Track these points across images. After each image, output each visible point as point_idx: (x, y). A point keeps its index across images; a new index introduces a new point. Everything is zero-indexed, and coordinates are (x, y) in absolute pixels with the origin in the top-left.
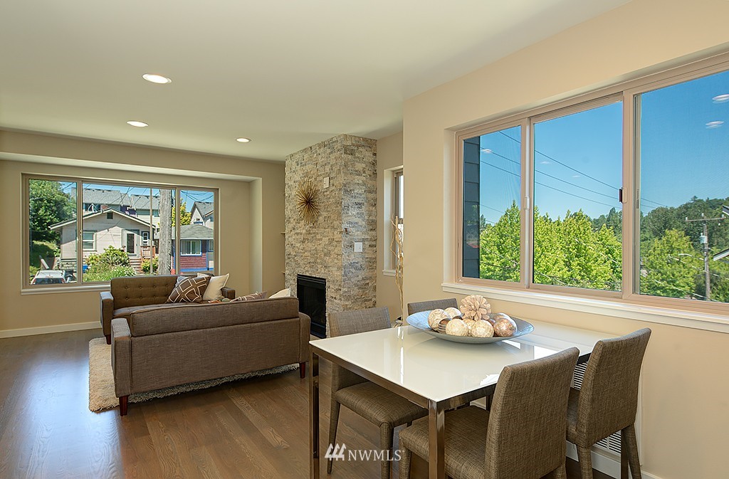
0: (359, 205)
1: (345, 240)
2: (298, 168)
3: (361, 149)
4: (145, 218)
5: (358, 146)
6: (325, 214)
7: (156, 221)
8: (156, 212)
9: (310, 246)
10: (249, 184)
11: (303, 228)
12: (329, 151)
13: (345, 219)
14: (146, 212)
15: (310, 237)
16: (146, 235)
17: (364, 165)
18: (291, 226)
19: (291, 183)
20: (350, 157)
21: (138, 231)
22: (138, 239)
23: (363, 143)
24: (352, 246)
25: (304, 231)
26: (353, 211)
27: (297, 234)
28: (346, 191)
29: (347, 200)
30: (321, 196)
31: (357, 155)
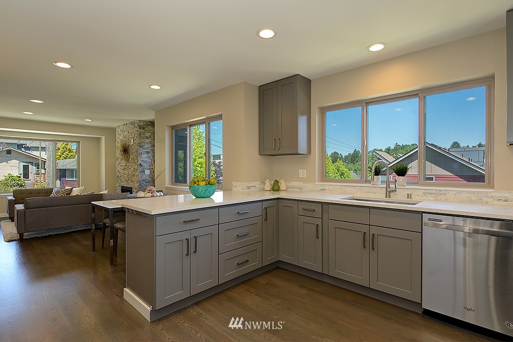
0: (148, 153)
1: (140, 169)
2: (122, 133)
3: (148, 127)
4: (36, 153)
5: (147, 125)
6: (132, 156)
7: (44, 155)
8: (43, 149)
9: (126, 172)
10: (99, 139)
11: (123, 163)
12: (133, 127)
13: (140, 159)
14: (37, 149)
15: (126, 167)
16: (37, 166)
17: (150, 134)
18: (118, 162)
19: (119, 140)
20: (142, 130)
21: (32, 163)
22: (32, 169)
23: (150, 124)
24: (144, 172)
25: (124, 165)
26: (145, 156)
27: (121, 166)
28: (140, 146)
29: (141, 150)
30: (130, 148)
31: (146, 129)
